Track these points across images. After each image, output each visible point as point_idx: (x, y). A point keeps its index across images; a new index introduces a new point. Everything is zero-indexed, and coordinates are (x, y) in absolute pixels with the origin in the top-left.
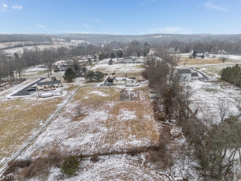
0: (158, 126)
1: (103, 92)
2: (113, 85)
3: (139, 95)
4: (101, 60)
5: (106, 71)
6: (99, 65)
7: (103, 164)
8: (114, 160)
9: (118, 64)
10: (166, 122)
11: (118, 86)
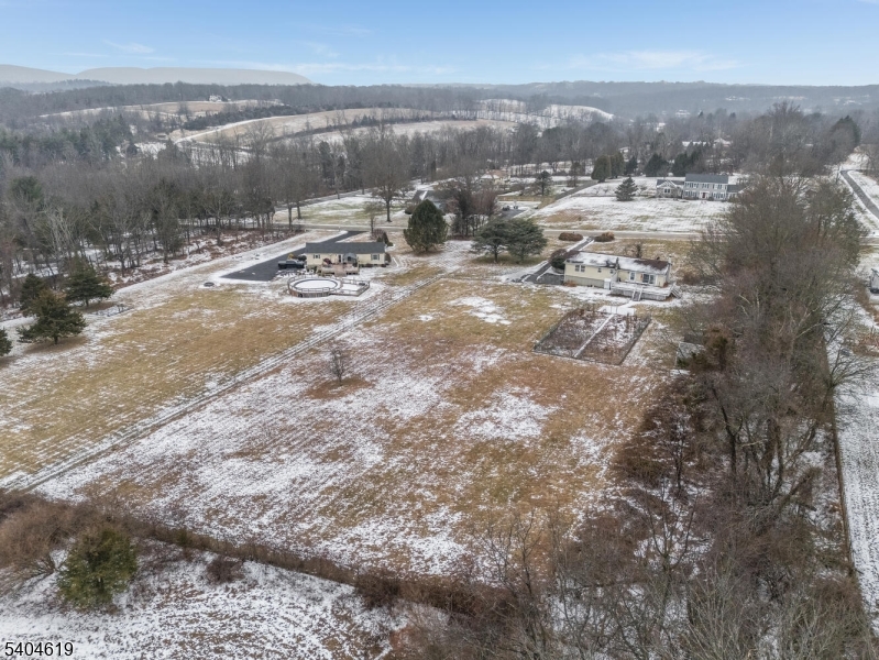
0: (602, 502)
1: (502, 305)
2: (563, 284)
3: (635, 342)
4: (602, 181)
5: (585, 223)
6: (578, 199)
7: (235, 601)
8: (284, 600)
9: (654, 202)
10: (655, 492)
11: (578, 290)
